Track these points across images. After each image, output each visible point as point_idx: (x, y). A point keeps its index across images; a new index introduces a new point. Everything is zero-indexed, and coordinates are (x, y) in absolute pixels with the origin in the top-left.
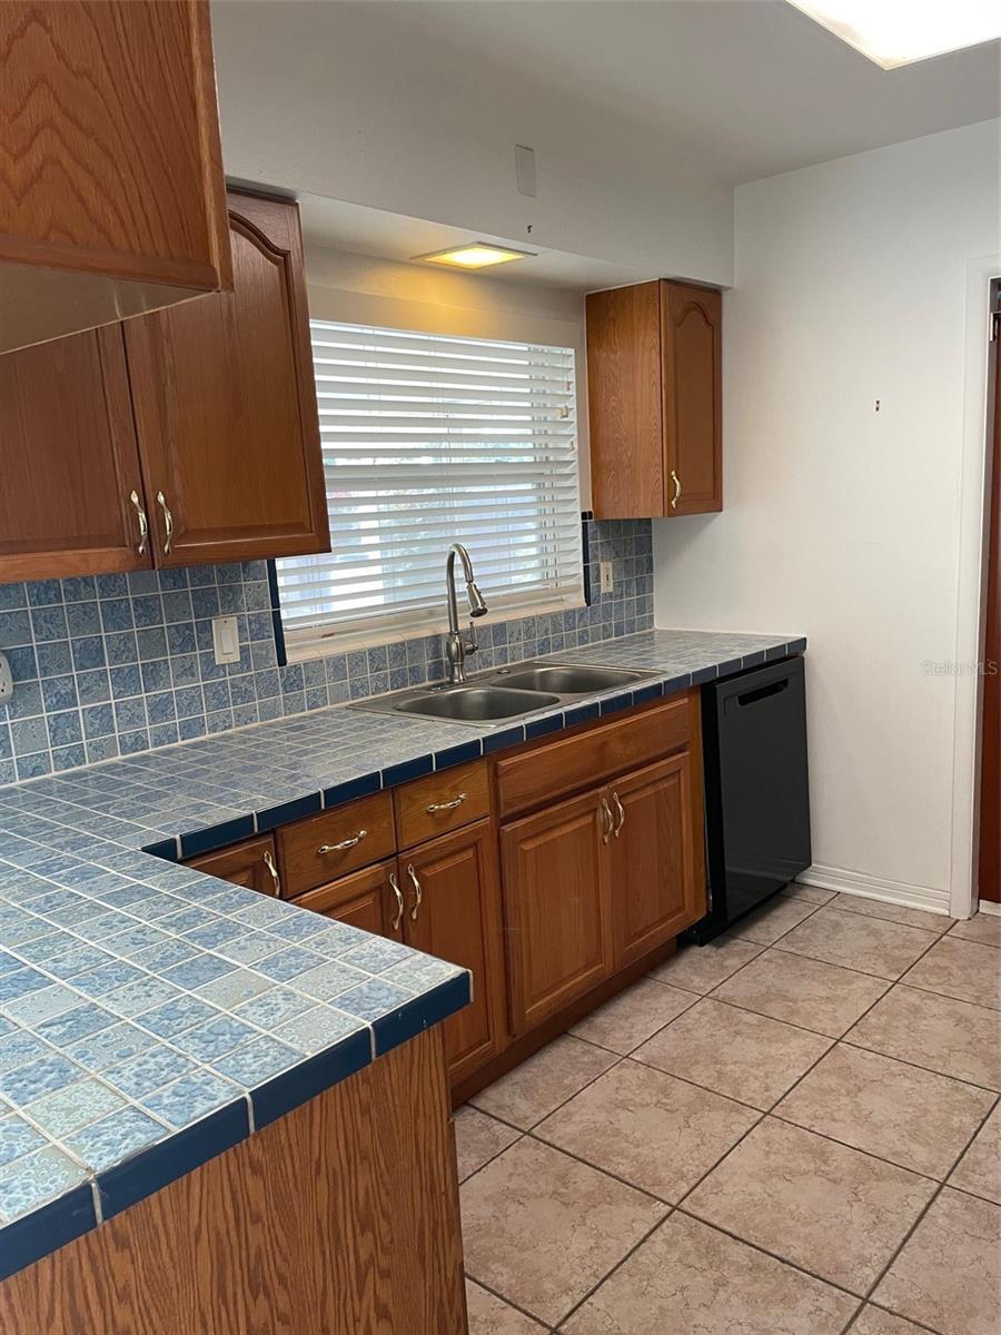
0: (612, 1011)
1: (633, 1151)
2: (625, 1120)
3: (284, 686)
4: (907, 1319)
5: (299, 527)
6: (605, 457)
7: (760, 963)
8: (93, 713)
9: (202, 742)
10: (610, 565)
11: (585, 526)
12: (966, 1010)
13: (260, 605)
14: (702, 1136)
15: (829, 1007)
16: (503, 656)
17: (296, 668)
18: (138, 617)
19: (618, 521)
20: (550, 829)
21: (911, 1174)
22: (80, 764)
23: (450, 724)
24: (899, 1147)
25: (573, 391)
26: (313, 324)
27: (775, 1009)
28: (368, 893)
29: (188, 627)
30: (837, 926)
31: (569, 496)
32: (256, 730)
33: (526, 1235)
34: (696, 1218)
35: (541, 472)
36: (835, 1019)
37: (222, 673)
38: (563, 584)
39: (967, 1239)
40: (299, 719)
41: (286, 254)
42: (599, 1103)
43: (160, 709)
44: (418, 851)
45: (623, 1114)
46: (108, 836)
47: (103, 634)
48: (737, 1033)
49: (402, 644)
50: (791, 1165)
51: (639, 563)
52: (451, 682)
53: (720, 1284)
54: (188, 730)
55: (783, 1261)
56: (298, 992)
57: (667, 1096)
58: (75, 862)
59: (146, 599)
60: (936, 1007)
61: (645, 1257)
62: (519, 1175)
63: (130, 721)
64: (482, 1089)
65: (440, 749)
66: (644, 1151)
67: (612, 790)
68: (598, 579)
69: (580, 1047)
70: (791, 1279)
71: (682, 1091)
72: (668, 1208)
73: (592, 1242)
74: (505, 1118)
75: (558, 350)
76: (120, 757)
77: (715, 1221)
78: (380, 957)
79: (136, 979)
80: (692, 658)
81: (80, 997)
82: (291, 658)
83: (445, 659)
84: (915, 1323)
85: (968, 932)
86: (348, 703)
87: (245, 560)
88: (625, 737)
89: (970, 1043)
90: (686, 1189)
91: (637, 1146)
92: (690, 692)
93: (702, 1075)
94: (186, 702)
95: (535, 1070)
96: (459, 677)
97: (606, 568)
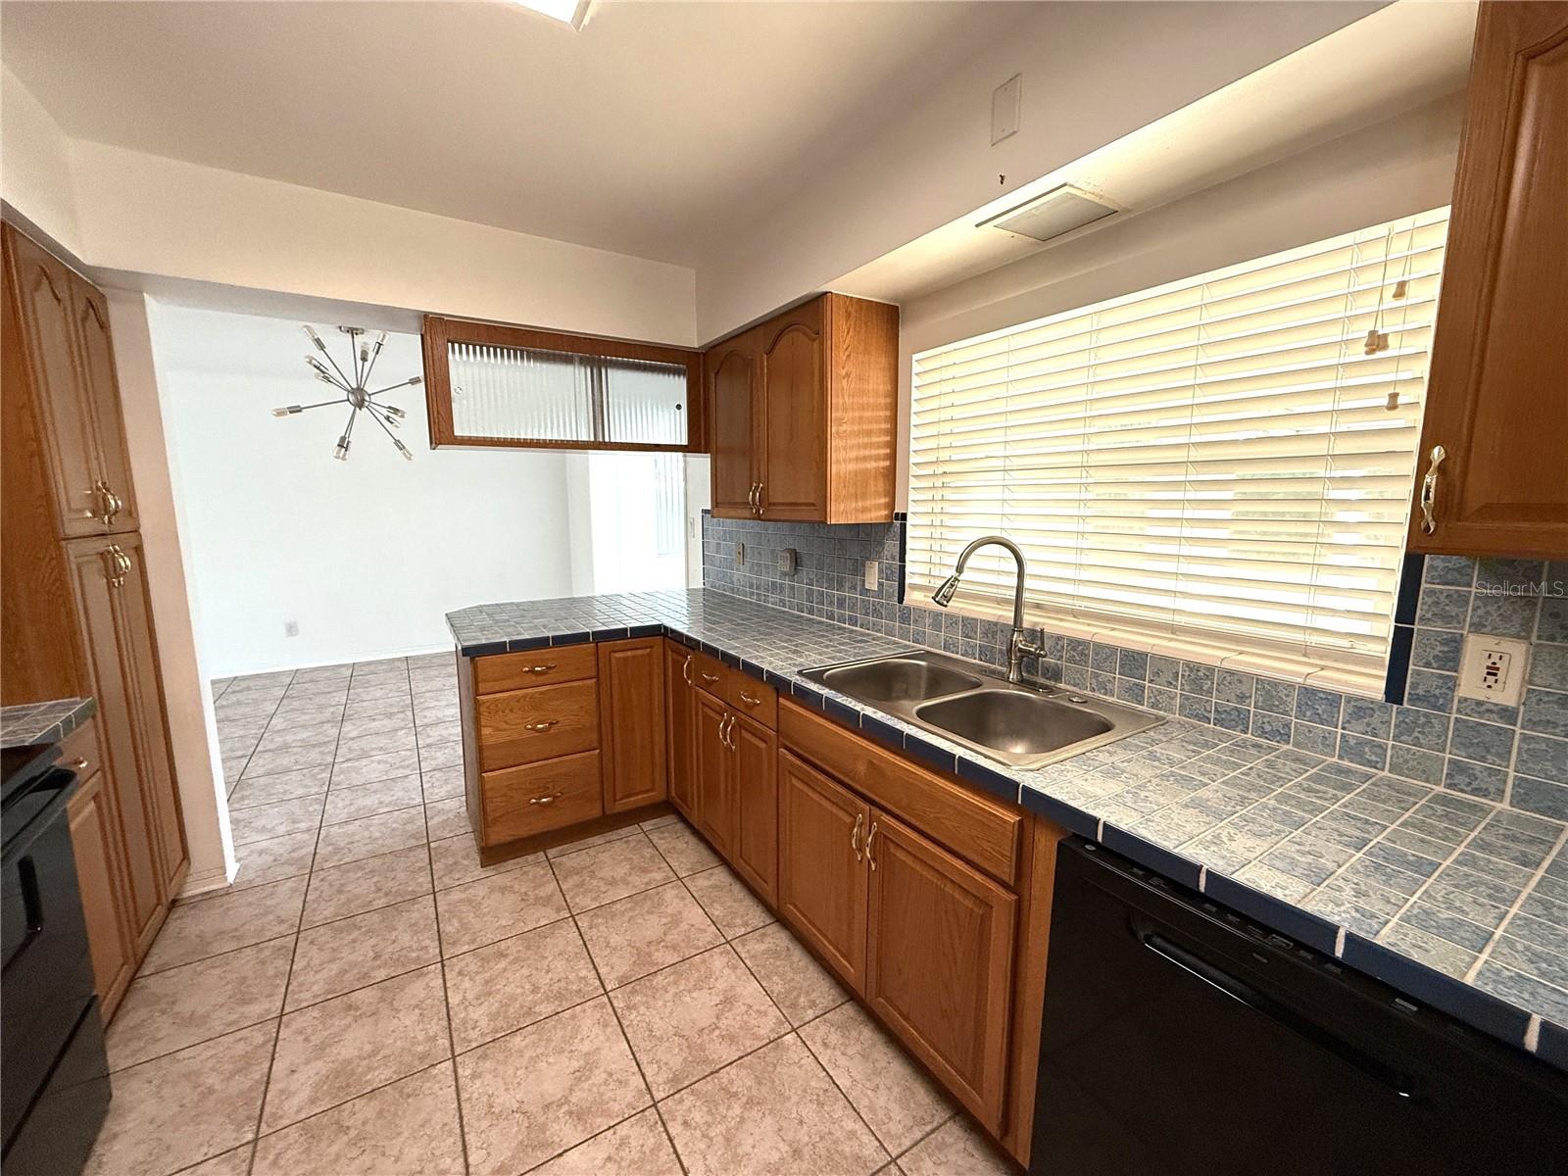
1: (672, 990)
4: (420, 1071)
14: (660, 1039)
42: (740, 989)
45: (716, 999)
53: (535, 989)
55: (519, 1030)
57: (723, 1038)
66: (669, 997)
69: (825, 1003)
70: (505, 1026)
71: (723, 1049)
77: (578, 1008)
90: (616, 1005)
91: (676, 994)
93: (738, 1078)
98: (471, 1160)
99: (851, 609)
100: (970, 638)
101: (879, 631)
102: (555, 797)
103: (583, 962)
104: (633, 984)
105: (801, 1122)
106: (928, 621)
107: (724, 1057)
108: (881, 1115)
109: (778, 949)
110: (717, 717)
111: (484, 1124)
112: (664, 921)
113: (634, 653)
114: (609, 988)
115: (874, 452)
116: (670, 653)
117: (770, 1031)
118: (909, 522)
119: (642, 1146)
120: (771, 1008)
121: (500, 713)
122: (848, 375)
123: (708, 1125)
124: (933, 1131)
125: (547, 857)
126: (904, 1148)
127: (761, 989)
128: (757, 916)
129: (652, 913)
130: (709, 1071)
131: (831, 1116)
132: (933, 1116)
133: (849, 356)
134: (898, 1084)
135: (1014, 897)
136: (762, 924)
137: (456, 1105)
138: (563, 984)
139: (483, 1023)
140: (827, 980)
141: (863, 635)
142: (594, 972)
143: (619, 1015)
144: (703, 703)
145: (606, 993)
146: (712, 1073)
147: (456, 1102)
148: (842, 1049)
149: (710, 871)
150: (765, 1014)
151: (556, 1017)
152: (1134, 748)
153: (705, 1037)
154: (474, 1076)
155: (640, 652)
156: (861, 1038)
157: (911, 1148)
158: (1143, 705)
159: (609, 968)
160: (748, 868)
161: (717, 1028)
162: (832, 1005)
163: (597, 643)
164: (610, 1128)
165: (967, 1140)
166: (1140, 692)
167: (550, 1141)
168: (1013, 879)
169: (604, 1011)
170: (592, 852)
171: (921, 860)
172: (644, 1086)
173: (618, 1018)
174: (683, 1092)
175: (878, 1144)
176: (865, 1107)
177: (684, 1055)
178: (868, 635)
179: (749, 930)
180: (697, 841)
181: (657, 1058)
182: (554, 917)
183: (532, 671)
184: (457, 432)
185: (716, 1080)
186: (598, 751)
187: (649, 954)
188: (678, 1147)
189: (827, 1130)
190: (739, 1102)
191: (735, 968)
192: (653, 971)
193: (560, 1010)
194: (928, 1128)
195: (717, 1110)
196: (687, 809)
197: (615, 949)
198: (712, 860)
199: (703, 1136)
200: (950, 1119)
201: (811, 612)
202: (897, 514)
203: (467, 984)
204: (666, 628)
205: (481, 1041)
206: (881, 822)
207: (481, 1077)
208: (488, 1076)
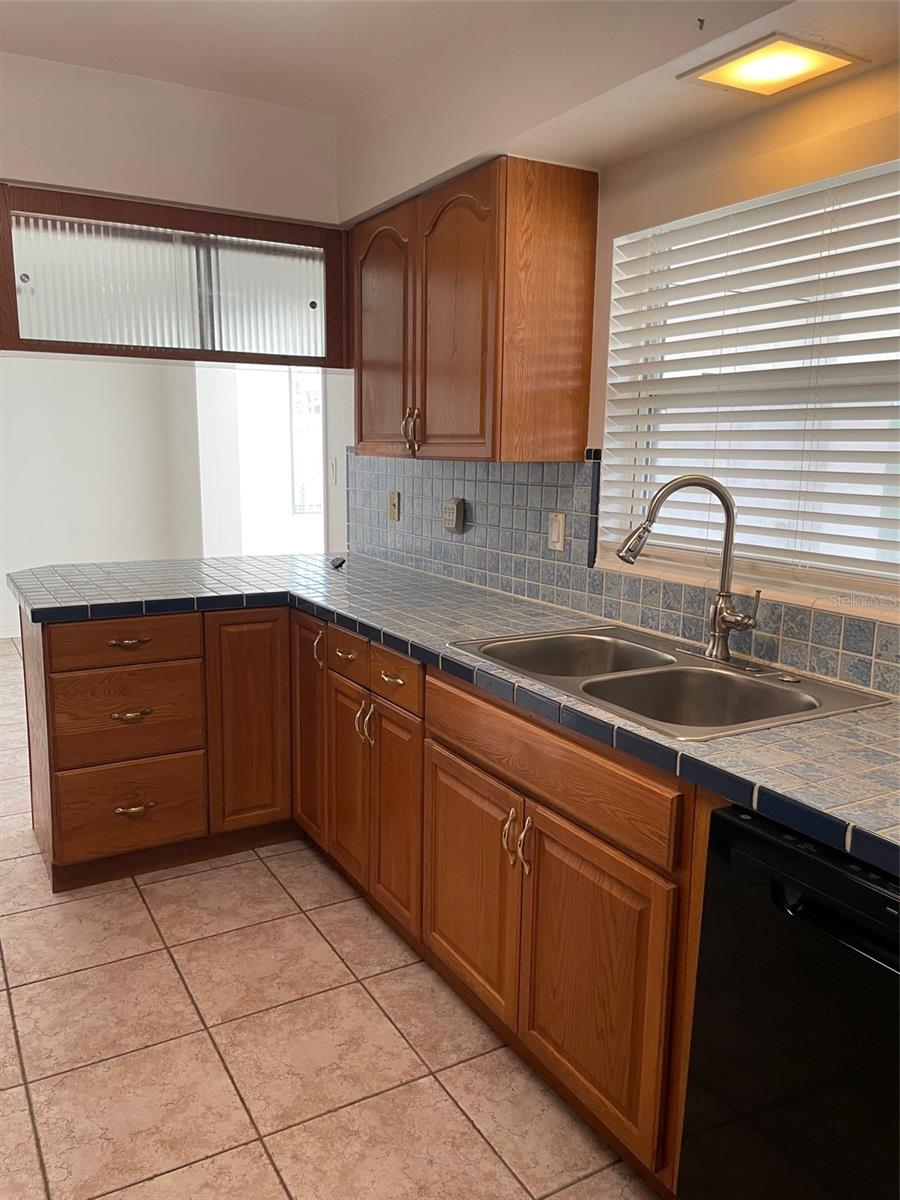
14: (269, 1076)
34: (185, 1035)
42: (368, 1030)
45: (340, 1039)
53: (121, 1022)
55: (102, 1060)
57: (344, 1078)
66: (282, 1034)
69: (473, 1048)
70: (85, 1057)
71: (345, 1090)
77: (173, 1042)
90: (218, 1041)
91: (291, 1032)
93: (361, 1118)
95: (450, 1008)
99: (532, 576)
100: (672, 609)
101: (565, 603)
102: (147, 807)
103: (179, 996)
104: (240, 1020)
105: (431, 1162)
106: (624, 588)
107: (345, 1098)
108: (526, 1159)
109: (421, 990)
110: (353, 706)
111: (63, 1147)
112: (281, 956)
113: (252, 627)
114: (209, 1024)
115: (559, 368)
116: (297, 627)
117: (403, 1074)
118: (604, 461)
119: (245, 1175)
120: (406, 1051)
121: (79, 696)
122: (526, 266)
123: (322, 1160)
124: (586, 1177)
125: (136, 884)
126: (550, 1191)
127: (396, 1031)
128: (396, 953)
129: (267, 947)
130: (326, 1109)
131: (467, 1159)
132: (589, 1163)
133: (528, 241)
134: (552, 1131)
135: (672, 886)
136: (403, 963)
137: (30, 1128)
138: (153, 1018)
139: (59, 1053)
140: (478, 1025)
141: (544, 607)
142: (193, 1007)
143: (221, 1052)
144: (337, 690)
145: (206, 1028)
146: (330, 1111)
147: (30, 1125)
148: (488, 1095)
149: (342, 904)
150: (399, 1056)
151: (145, 1050)
152: (833, 726)
153: (323, 1077)
154: (49, 1103)
155: (260, 627)
156: (513, 1085)
157: (558, 1191)
158: (868, 686)
159: (211, 1003)
160: (388, 894)
161: (339, 1068)
162: (480, 1050)
163: (203, 612)
164: (207, 1158)
165: (627, 1186)
166: (866, 669)
167: (139, 1166)
168: (671, 864)
169: (204, 1046)
170: (193, 879)
171: (578, 856)
172: (249, 1121)
173: (219, 1054)
174: (294, 1128)
175: (519, 1186)
176: (508, 1151)
177: (297, 1093)
178: (551, 608)
179: (386, 969)
180: (327, 871)
181: (266, 1094)
182: (144, 948)
183: (119, 646)
184: (24, 334)
185: (334, 1119)
186: (203, 751)
187: (261, 991)
188: (285, 1179)
189: (461, 1171)
190: (360, 1140)
191: (365, 1008)
192: (265, 1007)
193: (150, 1043)
194: (581, 1174)
195: (333, 1146)
196: (315, 828)
197: (219, 984)
198: (346, 892)
199: (315, 1169)
200: (608, 1166)
201: (483, 580)
202: (589, 451)
203: (37, 1013)
204: (293, 597)
205: (57, 1070)
206: (535, 815)
207: (57, 1104)
208: (66, 1106)
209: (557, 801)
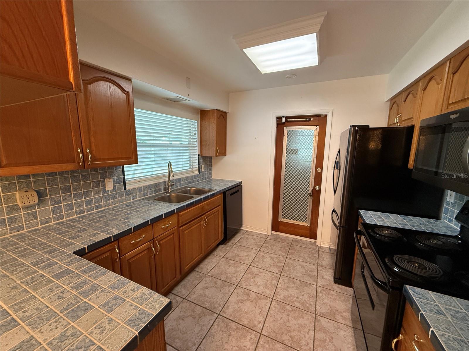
0: (203, 263)
1: (209, 300)
2: (207, 292)
3: (125, 195)
4: (270, 338)
5: (130, 158)
6: (203, 143)
7: (233, 248)
8: (67, 205)
9: (101, 210)
10: (204, 165)
11: (199, 157)
12: (272, 255)
13: (120, 175)
14: (224, 293)
15: (247, 258)
16: (180, 185)
17: (129, 190)
18: (83, 179)
19: (206, 157)
20: (191, 227)
21: (266, 297)
22: (62, 219)
23: (168, 204)
24: (264, 291)
25: (197, 130)
26: (135, 109)
27: (237, 259)
28: (146, 250)
29: (99, 181)
30: (247, 238)
31: (196, 151)
32: (117, 206)
33: (184, 329)
34: (223, 317)
35: (190, 146)
36: (249, 260)
37: (108, 192)
38: (194, 169)
39: (279, 313)
40: (129, 203)
41: (128, 92)
42: (201, 288)
43: (89, 203)
44: (159, 237)
45: (207, 290)
46: (63, 247)
47: (71, 184)
48: (230, 266)
49: (157, 183)
50: (243, 298)
51: (209, 165)
52: (168, 192)
53: (230, 335)
54: (97, 207)
55: (243, 326)
56: (114, 318)
57: (216, 284)
58: (49, 259)
59: (85, 175)
60: (267, 255)
61: (212, 331)
62: (183, 311)
63: (79, 206)
64: (174, 288)
65: (165, 212)
66: (212, 299)
67: (205, 216)
68: (201, 168)
69: (197, 273)
70: (245, 331)
71: (219, 282)
72: (217, 315)
73: (200, 328)
74: (179, 295)
75: (194, 121)
76: (76, 216)
77: (227, 317)
78: (144, 297)
79: (54, 319)
80: (221, 186)
81: (28, 333)
82: (127, 188)
83: (167, 186)
84: (272, 339)
85: (271, 238)
86: (142, 198)
87: (116, 166)
88: (208, 204)
89: (274, 263)
90: (221, 309)
91: (210, 299)
92: (221, 193)
93: (223, 277)
94: (97, 201)
95: (186, 281)
96: (170, 191)
97: (203, 166)
98: (269, 305)
104: (212, 310)
111: (264, 309)
117: (209, 278)
119: (245, 283)
137: (267, 319)
139: (248, 338)
143: (223, 306)
150: (205, 281)
151: (234, 320)
153: (218, 287)
161: (214, 286)
164: (246, 289)
167: (256, 296)
169: (224, 310)
172: (235, 290)
174: (232, 283)
177: (224, 288)
181: (228, 291)
185: (226, 280)
190: (227, 275)
195: (231, 277)
199: (236, 277)
205: (253, 332)
207: (258, 321)
208: (257, 319)
209: (211, 209)
